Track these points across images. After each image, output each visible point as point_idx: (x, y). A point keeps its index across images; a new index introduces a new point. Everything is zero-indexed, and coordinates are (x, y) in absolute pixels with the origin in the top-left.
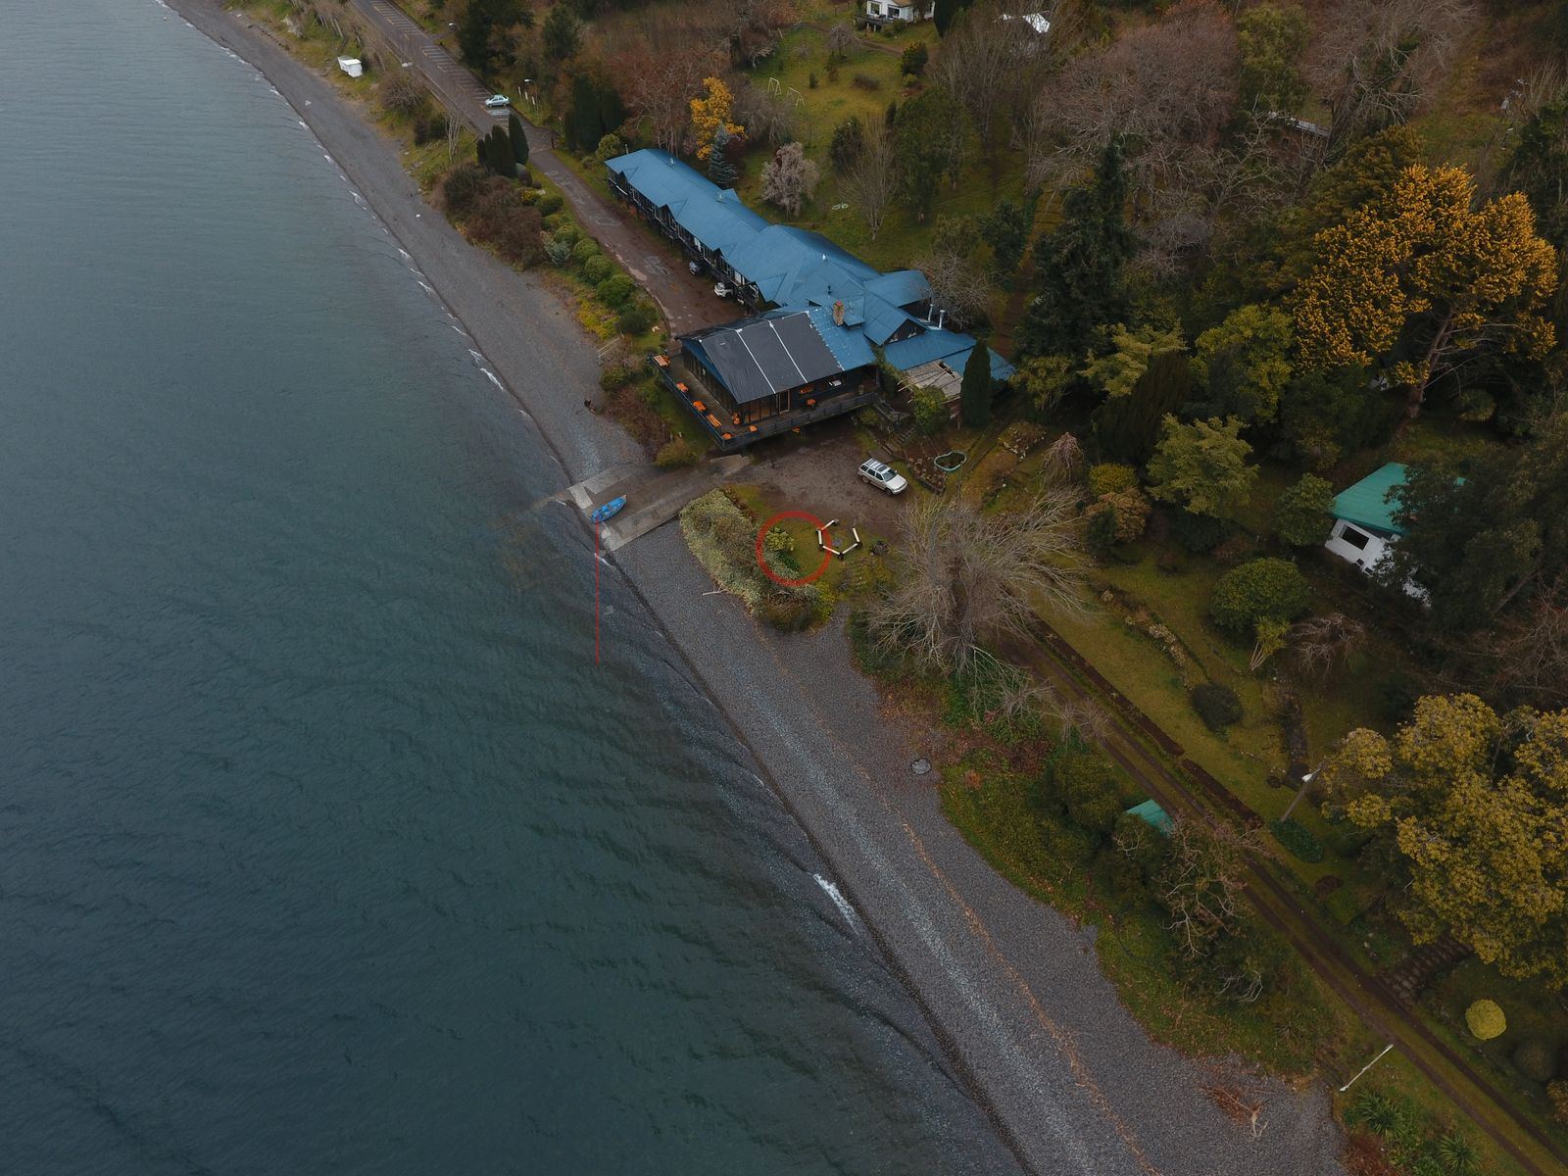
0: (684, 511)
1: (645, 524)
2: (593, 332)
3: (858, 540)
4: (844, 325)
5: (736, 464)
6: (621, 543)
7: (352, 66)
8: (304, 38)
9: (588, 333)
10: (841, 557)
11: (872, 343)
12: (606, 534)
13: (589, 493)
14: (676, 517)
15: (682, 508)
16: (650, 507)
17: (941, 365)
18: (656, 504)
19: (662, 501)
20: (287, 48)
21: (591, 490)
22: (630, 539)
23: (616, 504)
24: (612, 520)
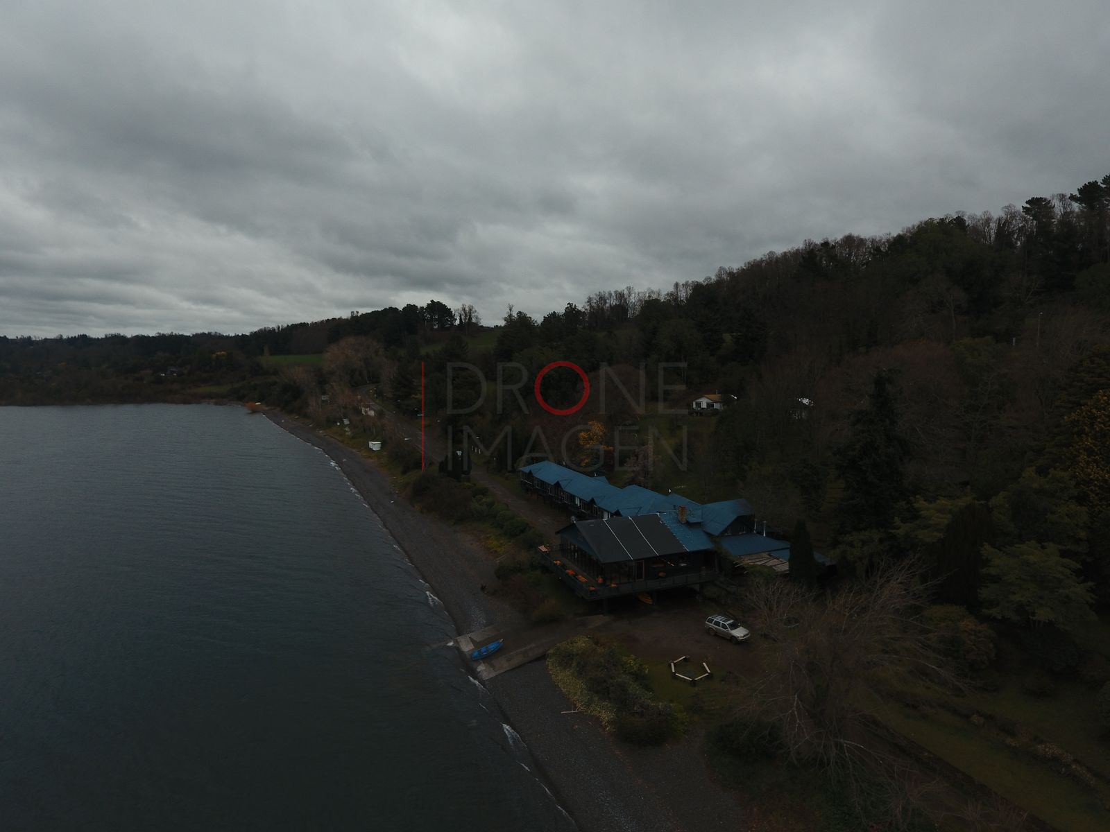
0: (551, 651)
1: (516, 661)
2: (496, 551)
3: (709, 671)
4: (689, 524)
5: (599, 620)
6: (493, 674)
7: (375, 445)
8: (353, 438)
9: (492, 552)
10: (694, 683)
11: (709, 535)
12: (481, 668)
13: (472, 640)
14: (543, 657)
15: (548, 650)
16: (523, 649)
17: (769, 555)
18: (528, 647)
19: (533, 645)
20: (342, 442)
21: (475, 639)
22: (502, 671)
23: (492, 646)
24: (487, 658)
